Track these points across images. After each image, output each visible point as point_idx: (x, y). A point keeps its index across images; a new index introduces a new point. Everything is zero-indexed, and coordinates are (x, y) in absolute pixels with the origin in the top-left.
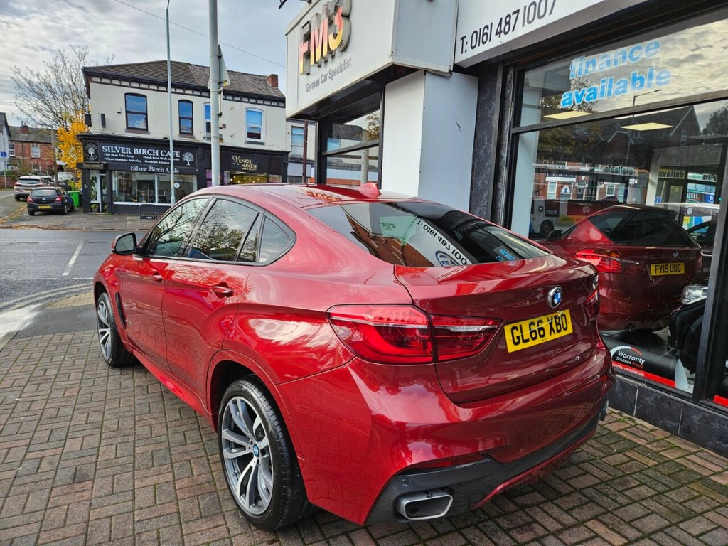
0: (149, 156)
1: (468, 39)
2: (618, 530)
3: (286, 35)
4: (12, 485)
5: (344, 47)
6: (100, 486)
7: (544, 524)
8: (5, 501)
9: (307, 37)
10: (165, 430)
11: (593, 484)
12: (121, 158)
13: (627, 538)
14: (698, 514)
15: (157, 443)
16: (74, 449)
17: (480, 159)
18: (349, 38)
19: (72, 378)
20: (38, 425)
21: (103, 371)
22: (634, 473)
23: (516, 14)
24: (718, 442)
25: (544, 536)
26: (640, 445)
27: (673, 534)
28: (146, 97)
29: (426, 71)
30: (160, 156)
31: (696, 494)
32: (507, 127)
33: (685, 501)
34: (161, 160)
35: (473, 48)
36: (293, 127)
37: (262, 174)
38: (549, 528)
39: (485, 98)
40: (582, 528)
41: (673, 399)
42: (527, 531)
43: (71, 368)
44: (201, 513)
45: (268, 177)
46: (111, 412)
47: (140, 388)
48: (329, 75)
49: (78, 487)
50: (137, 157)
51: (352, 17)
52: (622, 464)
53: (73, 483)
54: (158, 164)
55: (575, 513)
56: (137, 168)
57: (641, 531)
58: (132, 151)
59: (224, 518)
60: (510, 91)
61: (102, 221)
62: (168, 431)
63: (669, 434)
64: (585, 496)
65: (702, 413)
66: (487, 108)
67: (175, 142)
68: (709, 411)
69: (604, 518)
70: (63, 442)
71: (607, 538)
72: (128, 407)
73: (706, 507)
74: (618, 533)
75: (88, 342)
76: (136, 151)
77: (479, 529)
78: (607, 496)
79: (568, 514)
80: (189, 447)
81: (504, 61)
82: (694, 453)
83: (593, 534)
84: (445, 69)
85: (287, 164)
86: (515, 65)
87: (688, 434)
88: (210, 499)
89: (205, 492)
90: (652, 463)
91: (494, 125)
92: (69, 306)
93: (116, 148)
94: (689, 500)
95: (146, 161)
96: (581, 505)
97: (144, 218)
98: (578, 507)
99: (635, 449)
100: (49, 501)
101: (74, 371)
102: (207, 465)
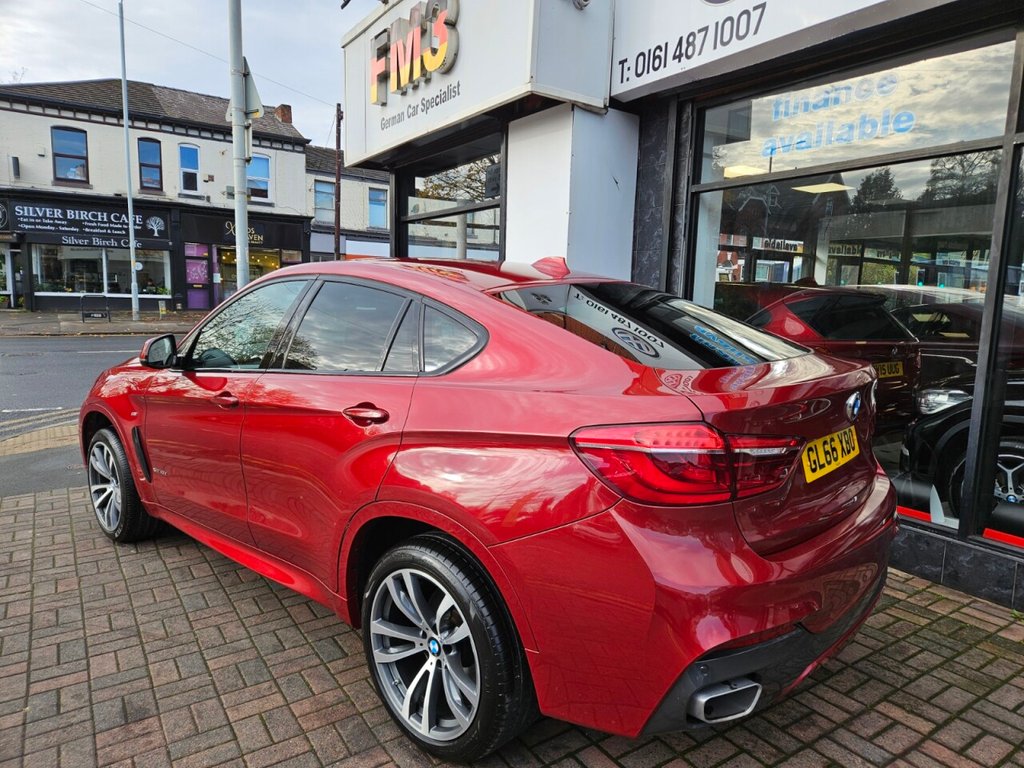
0: (92, 222)
1: (631, 63)
2: (918, 712)
3: (343, 47)
4: (23, 736)
5: (448, 69)
6: (172, 725)
7: (826, 715)
8: (22, 761)
9: (383, 52)
10: (242, 631)
11: (864, 655)
12: (46, 225)
13: (933, 722)
14: (1004, 682)
15: (237, 651)
16: (107, 672)
17: (644, 227)
18: (456, 55)
19: (59, 563)
20: (31, 640)
21: (107, 550)
22: (908, 637)
23: (704, 33)
24: (996, 589)
25: (833, 731)
26: (900, 600)
27: (984, 710)
28: (85, 132)
29: (574, 105)
30: (110, 222)
31: (991, 657)
32: (684, 183)
33: (982, 667)
34: (111, 229)
35: (638, 75)
36: (316, 181)
37: (272, 248)
38: (834, 718)
39: (649, 144)
40: (874, 715)
41: (932, 537)
42: (808, 726)
43: (50, 548)
44: (348, 748)
45: (280, 254)
46: (145, 610)
47: (178, 571)
48: (421, 107)
49: (137, 728)
50: (72, 223)
51: (460, 27)
52: (888, 626)
53: (127, 723)
54: (107, 234)
55: (857, 694)
56: (72, 240)
57: (947, 711)
58: (64, 214)
59: (386, 752)
60: (686, 136)
61: (19, 322)
62: (248, 633)
63: (929, 583)
64: (861, 671)
65: (972, 553)
66: (652, 157)
67: (135, 201)
68: (981, 549)
69: (895, 698)
70: (84, 662)
71: (908, 724)
72: (170, 600)
73: (1010, 673)
74: (920, 716)
75: (64, 507)
76: (70, 214)
77: (746, 729)
78: (889, 670)
79: (850, 697)
80: (292, 653)
81: (678, 95)
82: (968, 605)
83: (890, 721)
84: (599, 102)
85: (310, 236)
86: (693, 101)
87: (954, 581)
88: (354, 727)
89: (343, 716)
90: (924, 622)
91: (666, 181)
92: (8, 453)
93: (37, 209)
94: (985, 665)
95: (87, 230)
96: (862, 684)
97: (88, 316)
98: (858, 687)
99: (896, 605)
100: (96, 754)
101: (60, 552)
102: (329, 677)
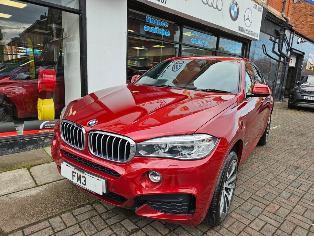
6: (291, 163)
16: (292, 176)
20: (304, 195)
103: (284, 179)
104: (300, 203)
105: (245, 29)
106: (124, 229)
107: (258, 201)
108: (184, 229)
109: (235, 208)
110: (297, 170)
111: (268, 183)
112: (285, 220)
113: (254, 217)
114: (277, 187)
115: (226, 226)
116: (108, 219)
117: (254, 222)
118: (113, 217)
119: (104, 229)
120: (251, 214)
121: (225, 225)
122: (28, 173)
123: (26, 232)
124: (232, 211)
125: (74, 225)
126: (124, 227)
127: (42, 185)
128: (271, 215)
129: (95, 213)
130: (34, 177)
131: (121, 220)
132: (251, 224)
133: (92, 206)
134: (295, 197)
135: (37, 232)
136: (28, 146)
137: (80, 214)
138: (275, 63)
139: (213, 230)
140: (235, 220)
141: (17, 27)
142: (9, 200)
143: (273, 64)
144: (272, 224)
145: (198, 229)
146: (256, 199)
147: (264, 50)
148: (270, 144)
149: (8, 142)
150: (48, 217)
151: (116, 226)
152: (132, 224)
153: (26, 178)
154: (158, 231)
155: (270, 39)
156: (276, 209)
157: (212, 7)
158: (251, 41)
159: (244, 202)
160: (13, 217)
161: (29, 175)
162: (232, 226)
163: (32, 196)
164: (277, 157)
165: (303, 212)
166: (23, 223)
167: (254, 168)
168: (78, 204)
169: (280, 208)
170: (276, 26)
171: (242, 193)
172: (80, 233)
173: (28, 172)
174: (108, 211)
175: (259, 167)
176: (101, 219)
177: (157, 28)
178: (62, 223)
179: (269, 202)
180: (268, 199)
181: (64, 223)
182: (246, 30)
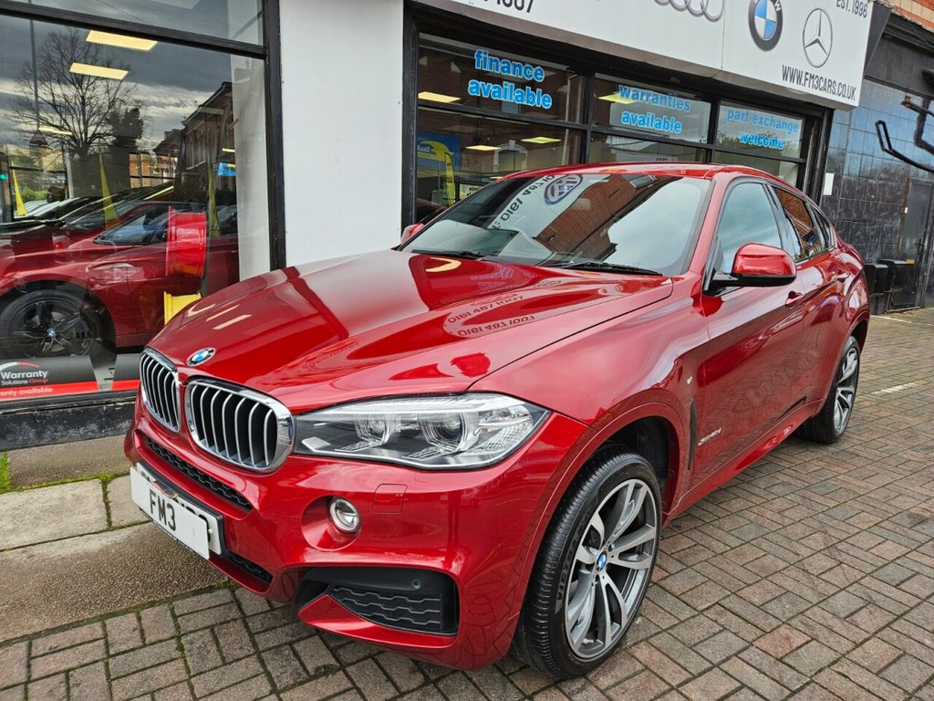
103: (860, 554)
104: (885, 633)
105: (807, 73)
106: (297, 663)
107: (740, 617)
108: (470, 679)
109: (653, 632)
110: (918, 527)
111: (797, 565)
112: (808, 684)
113: (709, 665)
114: (823, 576)
115: (605, 681)
116: (263, 632)
117: (701, 678)
118: (281, 626)
119: (243, 658)
120: (702, 653)
121: (601, 679)
122: (101, 492)
123: (37, 648)
124: (641, 641)
125: (166, 640)
126: (299, 659)
127: (122, 527)
128: (766, 663)
129: (234, 613)
130: (110, 504)
131: (298, 637)
132: (690, 684)
133: (233, 592)
134: (876, 614)
135: (64, 649)
136: (122, 421)
137: (192, 613)
138: (925, 180)
139: (558, 691)
140: (639, 667)
141: (178, 102)
142: (25, 561)
143: (918, 184)
144: (760, 691)
145: (512, 682)
146: (737, 609)
147: (884, 139)
148: (856, 442)
149: (70, 410)
150: (108, 614)
151: (277, 654)
152: (325, 651)
153: (90, 506)
154: (389, 679)
155: (904, 103)
156: (791, 647)
157: (687, 11)
158: (831, 111)
159: (693, 617)
160: (20, 606)
161: (101, 499)
162: (622, 685)
163: (87, 555)
164: (863, 484)
165: (886, 663)
166: (37, 624)
167: (768, 514)
168: (199, 585)
169: (808, 642)
170: (925, 58)
171: (696, 587)
172: (173, 663)
173: (101, 490)
174: (272, 609)
175: (786, 513)
176: (244, 630)
177: (508, 86)
178: (137, 633)
179: (775, 623)
180: (778, 612)
181: (142, 632)
182: (812, 77)
